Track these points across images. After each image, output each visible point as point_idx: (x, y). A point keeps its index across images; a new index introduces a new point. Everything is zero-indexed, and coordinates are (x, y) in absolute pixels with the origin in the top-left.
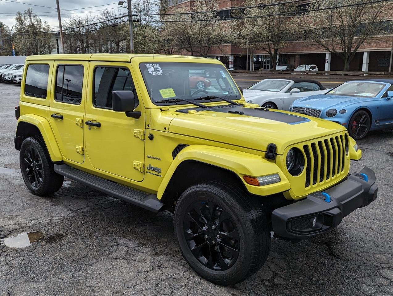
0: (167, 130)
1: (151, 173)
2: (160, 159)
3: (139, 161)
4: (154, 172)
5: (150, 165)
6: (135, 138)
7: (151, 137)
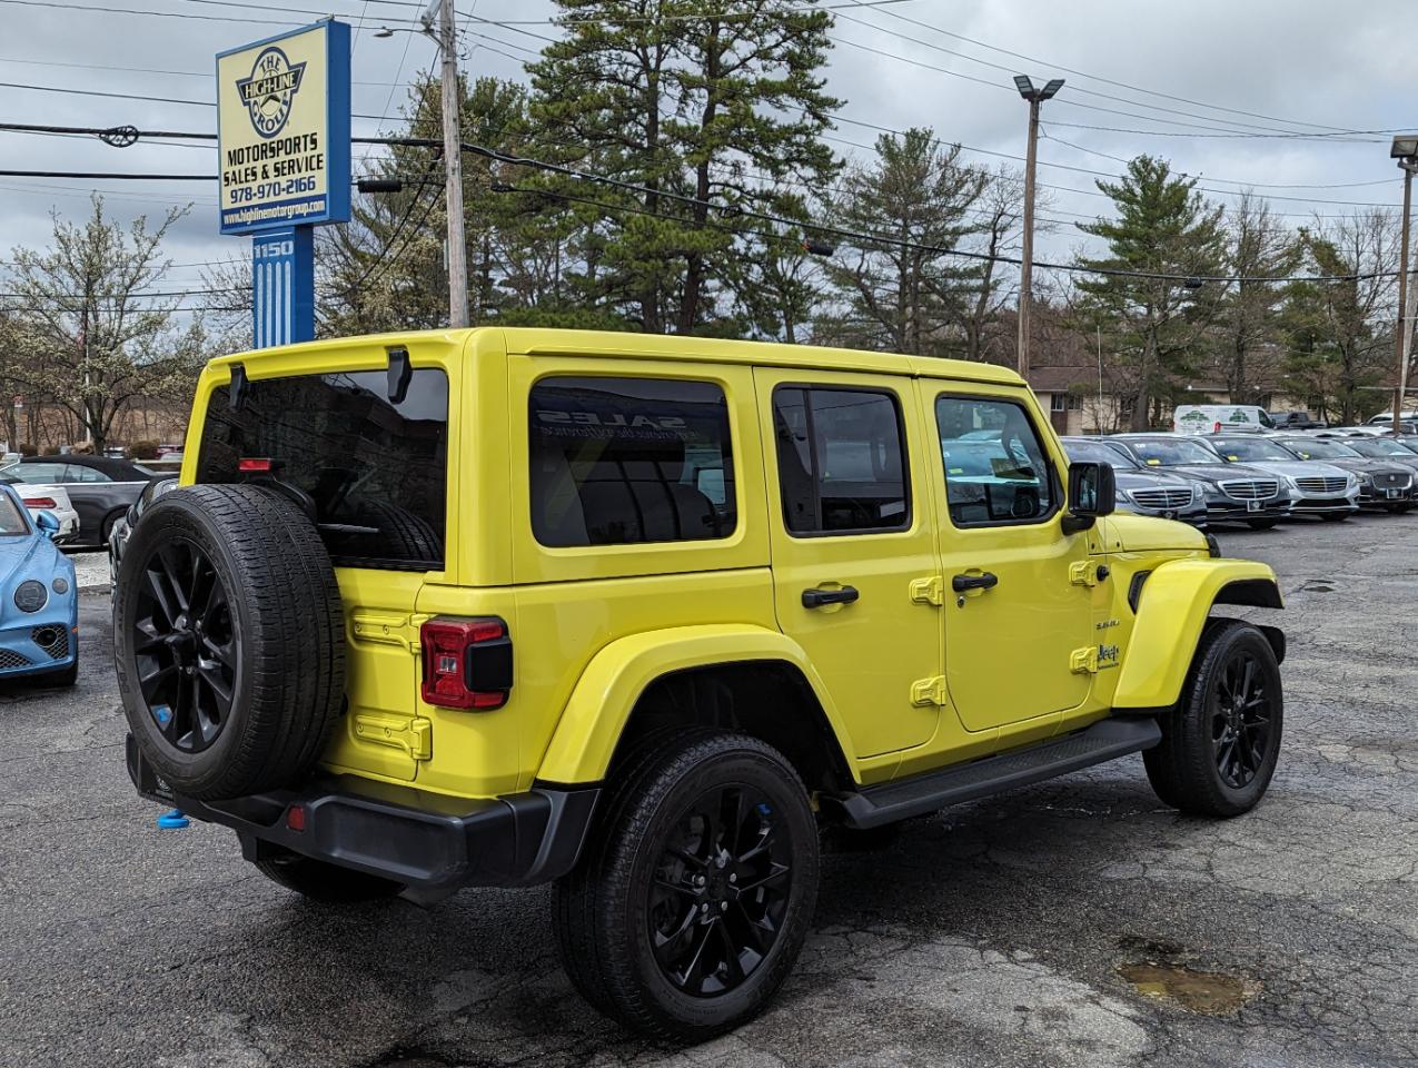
0: (1121, 547)
1: (1102, 668)
2: (1117, 623)
4: (1108, 661)
5: (1101, 647)
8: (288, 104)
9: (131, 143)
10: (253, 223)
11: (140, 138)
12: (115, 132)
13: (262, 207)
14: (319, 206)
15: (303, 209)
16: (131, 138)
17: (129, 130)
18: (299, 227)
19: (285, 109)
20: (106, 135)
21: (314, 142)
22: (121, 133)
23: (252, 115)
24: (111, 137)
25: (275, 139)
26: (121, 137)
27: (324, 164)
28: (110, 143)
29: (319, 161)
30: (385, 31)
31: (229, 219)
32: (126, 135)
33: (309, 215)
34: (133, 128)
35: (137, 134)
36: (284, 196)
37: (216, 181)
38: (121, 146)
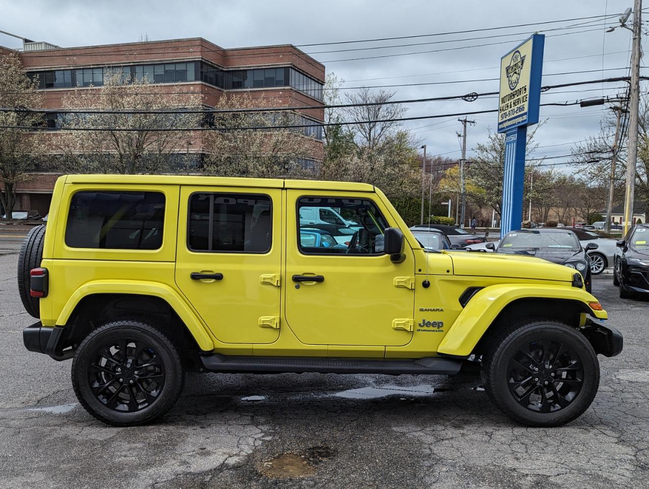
0: (451, 273)
1: (425, 330)
2: (442, 310)
3: (404, 318)
4: (431, 328)
5: (424, 321)
6: (397, 289)
7: (426, 285)
8: (519, 74)
9: (475, 99)
10: (507, 127)
11: (479, 97)
12: (468, 96)
13: (509, 120)
14: (525, 117)
15: (520, 119)
16: (475, 97)
17: (474, 94)
18: (520, 128)
19: (518, 76)
20: (465, 98)
21: (525, 89)
22: (471, 96)
23: (509, 81)
24: (467, 98)
25: (514, 91)
26: (471, 98)
27: (527, 99)
28: (467, 100)
29: (526, 98)
30: (610, 29)
31: (501, 126)
32: (473, 96)
33: (522, 121)
34: (475, 93)
35: (477, 95)
36: (516, 115)
37: (497, 112)
38: (471, 101)
